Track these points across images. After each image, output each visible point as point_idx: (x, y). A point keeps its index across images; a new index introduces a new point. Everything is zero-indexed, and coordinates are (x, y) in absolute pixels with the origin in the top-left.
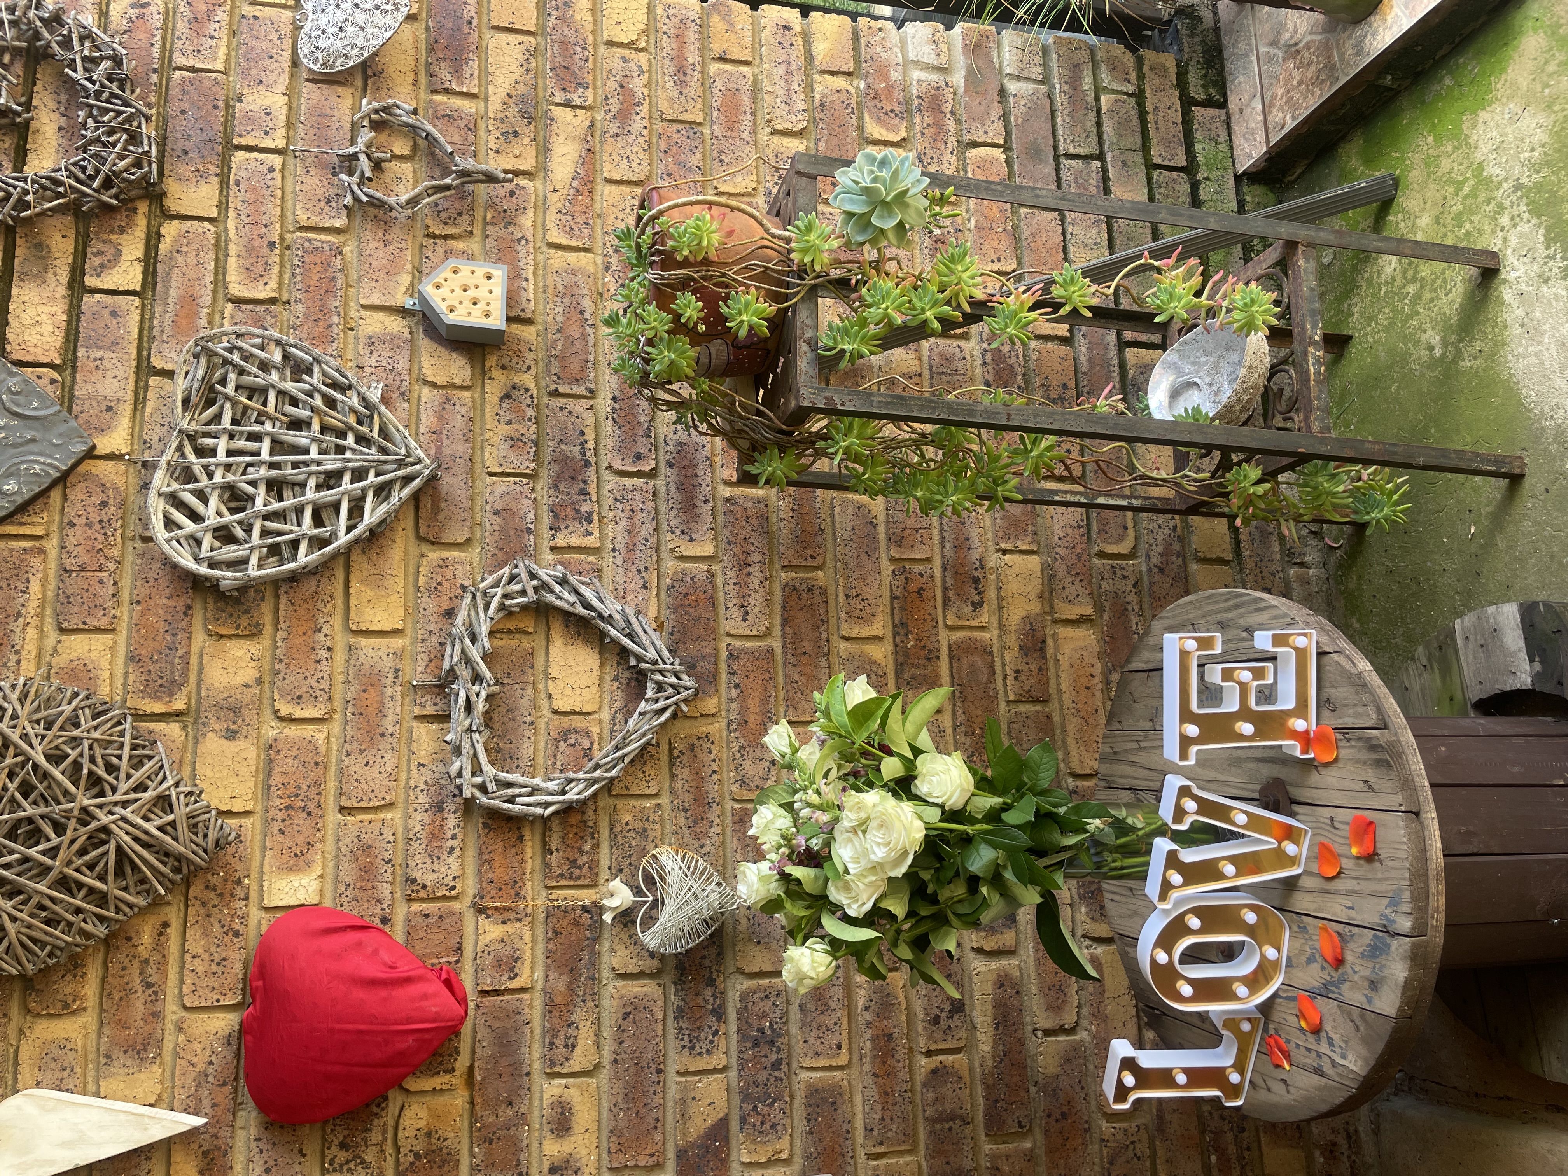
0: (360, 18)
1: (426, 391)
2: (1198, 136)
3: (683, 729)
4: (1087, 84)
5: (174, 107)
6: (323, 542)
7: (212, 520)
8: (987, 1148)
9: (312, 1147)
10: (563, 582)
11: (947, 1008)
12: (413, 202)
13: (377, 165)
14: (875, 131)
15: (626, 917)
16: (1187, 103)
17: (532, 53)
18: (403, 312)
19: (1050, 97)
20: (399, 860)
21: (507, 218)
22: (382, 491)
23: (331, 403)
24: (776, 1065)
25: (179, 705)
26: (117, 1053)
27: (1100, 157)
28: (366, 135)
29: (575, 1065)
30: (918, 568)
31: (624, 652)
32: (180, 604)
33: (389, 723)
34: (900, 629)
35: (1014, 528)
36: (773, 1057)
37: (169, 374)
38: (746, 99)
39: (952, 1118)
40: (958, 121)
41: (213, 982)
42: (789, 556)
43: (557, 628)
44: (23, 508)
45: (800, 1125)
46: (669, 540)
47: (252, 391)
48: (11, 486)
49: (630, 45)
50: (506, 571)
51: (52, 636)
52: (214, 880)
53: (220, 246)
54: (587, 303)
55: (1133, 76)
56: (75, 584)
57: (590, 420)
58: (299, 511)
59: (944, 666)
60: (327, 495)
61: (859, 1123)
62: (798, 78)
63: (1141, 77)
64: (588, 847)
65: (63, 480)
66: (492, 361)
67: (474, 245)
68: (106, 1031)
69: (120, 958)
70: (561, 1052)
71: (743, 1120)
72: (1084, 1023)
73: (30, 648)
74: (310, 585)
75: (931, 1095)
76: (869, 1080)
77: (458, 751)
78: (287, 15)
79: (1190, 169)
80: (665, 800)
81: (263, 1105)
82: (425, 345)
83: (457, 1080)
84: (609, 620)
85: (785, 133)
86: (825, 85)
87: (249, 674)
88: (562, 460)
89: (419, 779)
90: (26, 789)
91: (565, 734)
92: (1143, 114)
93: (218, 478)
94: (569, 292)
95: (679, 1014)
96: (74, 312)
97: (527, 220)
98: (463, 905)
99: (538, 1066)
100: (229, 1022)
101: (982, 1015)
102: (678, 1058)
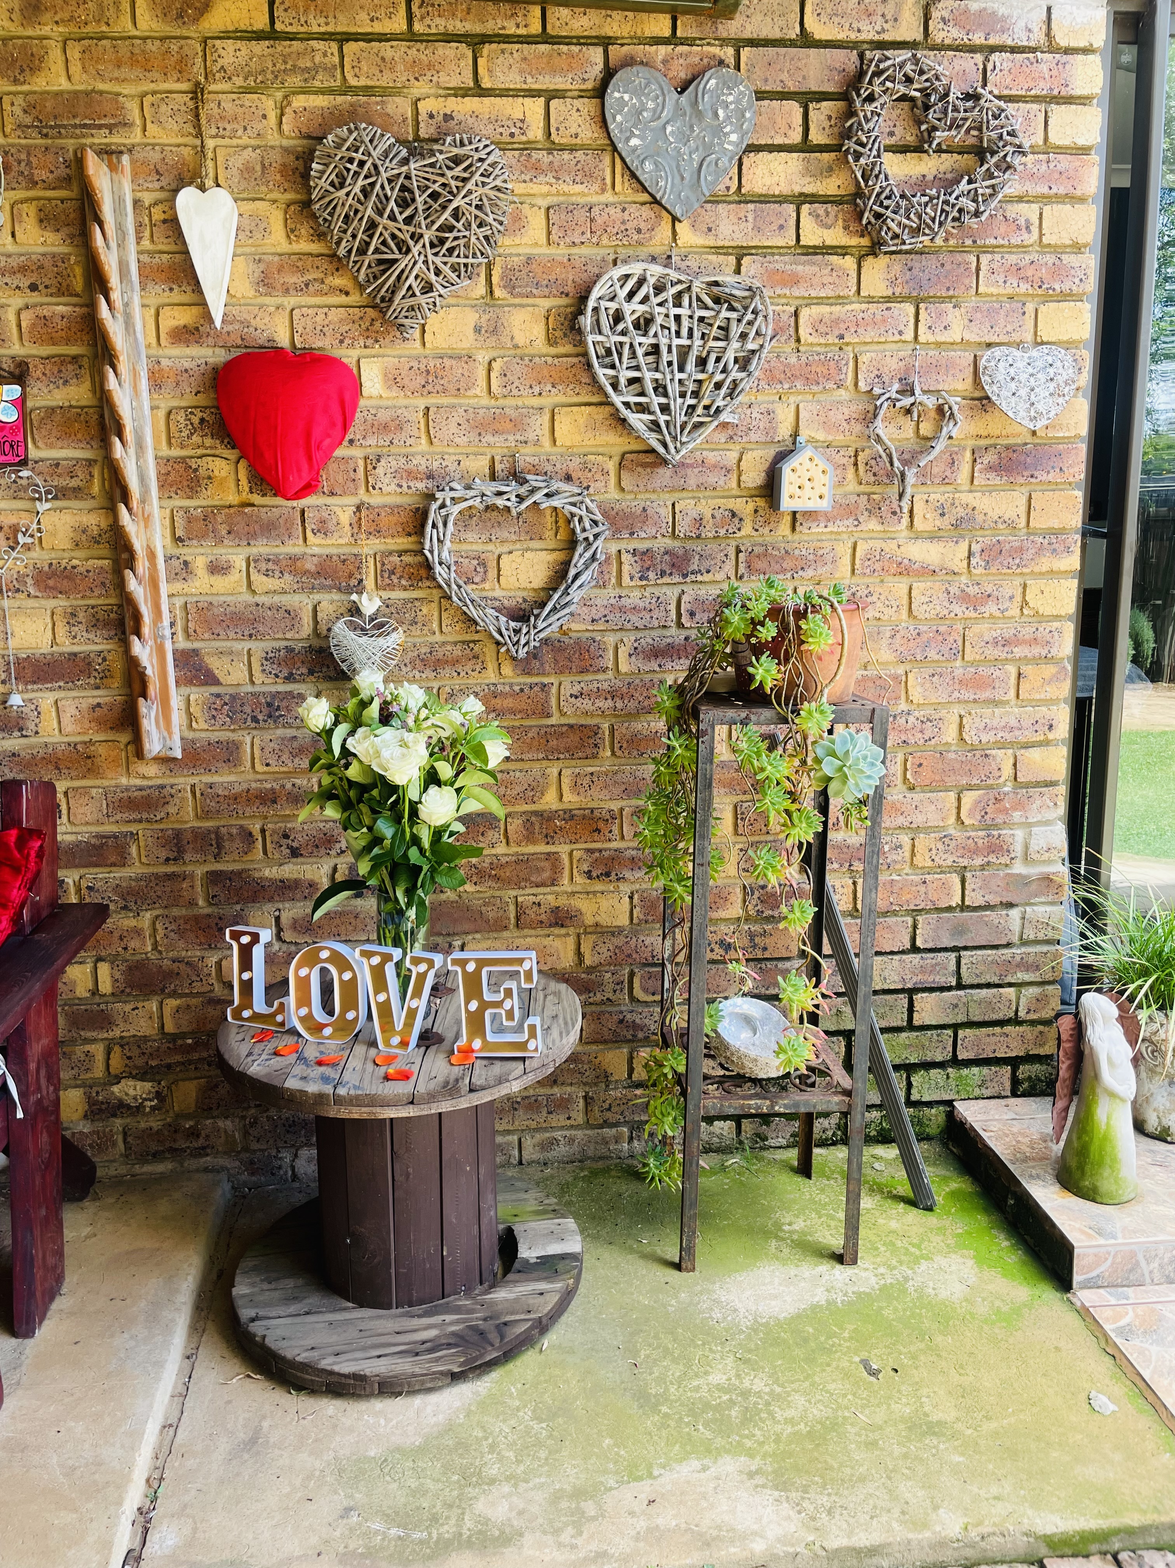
0: (1023, 392)
1: (733, 456)
2: (985, 1070)
3: (489, 650)
4: (1022, 976)
5: (944, 258)
6: (615, 386)
7: (627, 308)
8: (200, 871)
9: (201, 400)
10: (593, 558)
11: (295, 845)
12: (879, 439)
13: (908, 411)
14: (969, 798)
15: (355, 610)
16: (1014, 1062)
17: (1012, 526)
18: (795, 435)
19: (1008, 945)
20: (393, 450)
21: (874, 510)
22: (655, 426)
23: (718, 386)
24: (255, 719)
25: (498, 293)
26: (262, 266)
27: (960, 986)
28: (931, 402)
29: (255, 577)
30: (616, 829)
31: (543, 605)
32: (570, 288)
33: (489, 438)
34: (569, 815)
35: (648, 905)
36: (260, 717)
37: (738, 271)
38: (987, 694)
39: (220, 847)
40: (983, 868)
41: (310, 327)
42: (622, 730)
43: (559, 556)
44: (633, 175)
45: (215, 736)
46: (629, 639)
47: (725, 329)
48: (648, 166)
49: (1025, 603)
50: (599, 517)
51: (544, 203)
52: (378, 324)
53: (840, 300)
54: (810, 573)
55: (1033, 1016)
56: (581, 215)
57: (720, 576)
58: (637, 368)
59: (542, 848)
60: (649, 387)
61: (216, 779)
62: (1009, 737)
63: (1033, 1023)
64: (404, 582)
65: (656, 201)
66: (761, 502)
67: (852, 486)
68: (277, 258)
69: (324, 264)
70: (263, 566)
71: (218, 696)
72: (285, 947)
73: (534, 188)
74: (585, 379)
75: (234, 831)
76: (245, 786)
77: (468, 487)
78: (1029, 337)
79: (955, 1062)
80: (438, 638)
81: (229, 365)
82: (770, 453)
83: (246, 496)
84: (566, 593)
85: (961, 726)
86: (1004, 759)
87: (521, 339)
88: (686, 557)
89: (450, 463)
90: (434, 196)
91: (483, 564)
92: (1001, 1023)
93: (658, 309)
94: (818, 559)
95: (290, 650)
96: (781, 200)
97: (873, 524)
98: (362, 495)
99: (254, 551)
100: (283, 340)
101: (290, 870)
102: (259, 649)
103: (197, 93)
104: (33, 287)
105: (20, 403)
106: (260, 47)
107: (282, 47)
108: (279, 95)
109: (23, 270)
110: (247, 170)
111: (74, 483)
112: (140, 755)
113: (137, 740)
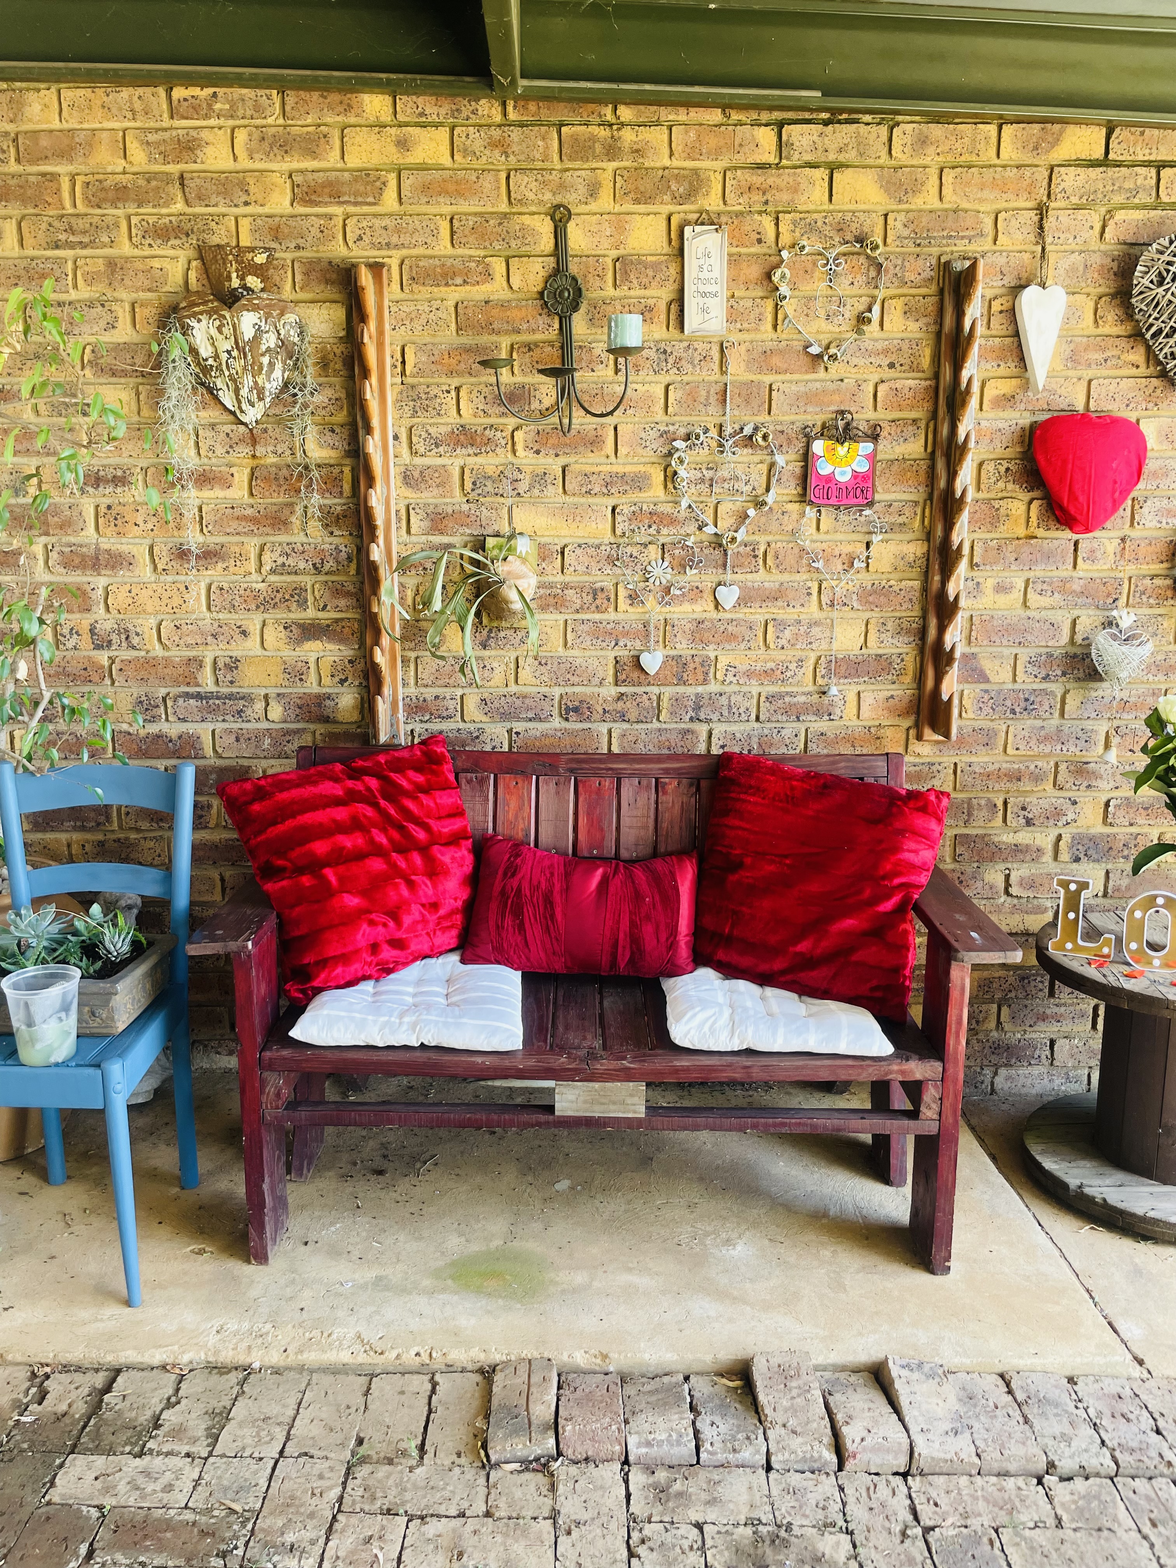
8: (951, 833)
9: (1009, 453)
11: (1030, 816)
15: (1110, 623)
20: (1156, 493)
24: (1013, 712)
26: (1072, 346)
29: (1031, 595)
36: (1018, 710)
39: (970, 814)
41: (1104, 394)
45: (978, 724)
52: (1159, 391)
61: (973, 759)
64: (1151, 601)
68: (1085, 340)
69: (1123, 343)
70: (1039, 587)
71: (986, 691)
72: (1009, 899)
75: (983, 802)
76: (997, 766)
81: (1034, 427)
83: (1033, 530)
95: (1050, 655)
98: (1127, 531)
99: (1031, 574)
100: (1080, 407)
101: (1024, 837)
102: (1024, 655)
103: (1042, 211)
104: (891, 366)
105: (872, 458)
106: (1095, 173)
107: (1111, 171)
108: (1103, 210)
109: (886, 352)
110: (1073, 269)
111: (901, 520)
112: (919, 737)
113: (918, 726)
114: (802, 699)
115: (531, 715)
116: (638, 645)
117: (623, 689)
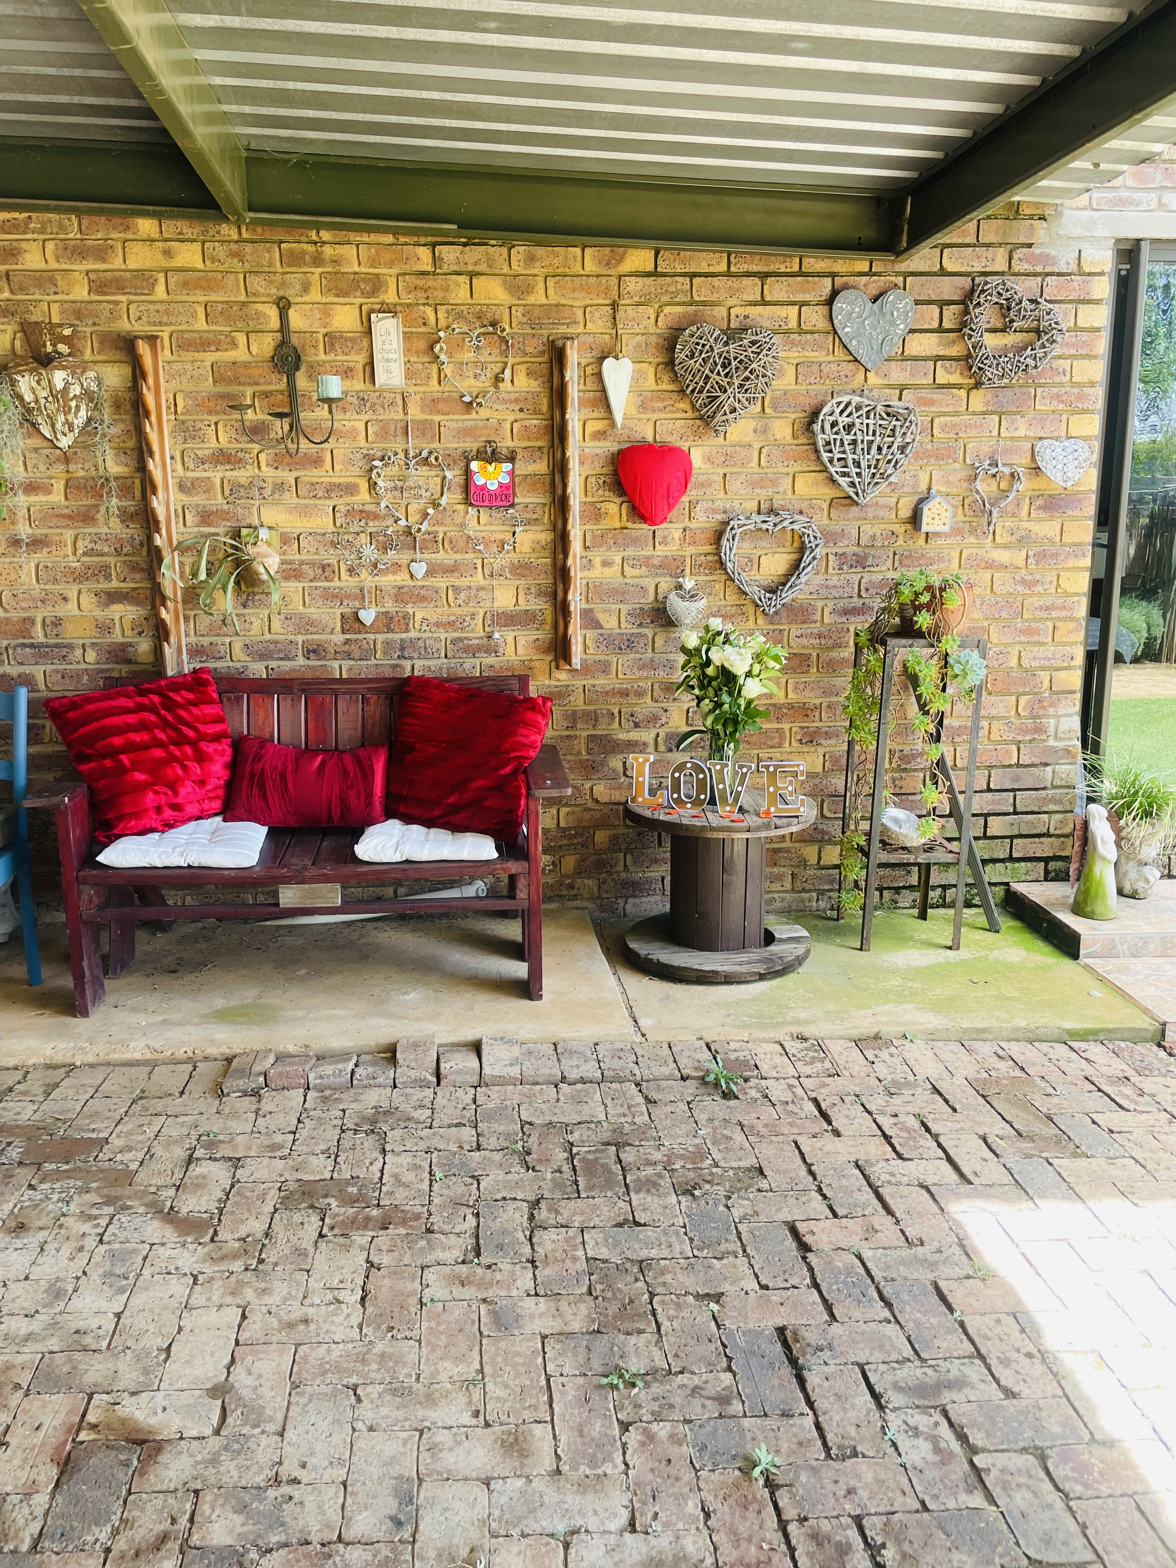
0: (1060, 466)
1: (894, 500)
2: (1029, 864)
3: (753, 609)
4: (1052, 807)
5: (1017, 390)
6: (831, 461)
7: (840, 420)
8: (584, 734)
9: (605, 471)
10: (814, 558)
11: (637, 720)
12: (977, 492)
13: (994, 476)
14: (1023, 700)
15: (680, 587)
16: (1046, 860)
17: (1051, 541)
18: (929, 489)
19: (1044, 788)
20: (705, 497)
21: (973, 531)
22: (852, 484)
23: (889, 462)
24: (620, 648)
25: (767, 410)
26: (642, 398)
27: (1015, 813)
28: (1007, 471)
29: (626, 568)
30: (817, 714)
31: (784, 584)
32: (807, 408)
33: (758, 490)
34: (791, 706)
35: (835, 760)
36: (623, 647)
37: (900, 399)
38: (1035, 638)
39: (596, 720)
40: (1030, 741)
41: (664, 431)
42: (824, 657)
43: (795, 556)
44: (845, 347)
45: (597, 658)
46: (831, 604)
47: (893, 430)
48: (854, 342)
49: (1058, 585)
50: (819, 535)
51: (795, 362)
52: (704, 429)
53: (956, 414)
54: (935, 567)
55: (1058, 832)
56: (815, 368)
57: (884, 568)
58: (844, 452)
59: (775, 725)
60: (850, 462)
61: (596, 682)
62: (1048, 664)
63: (1058, 836)
64: (706, 571)
65: (856, 360)
66: (909, 526)
67: (961, 517)
68: (650, 394)
69: (675, 396)
70: (631, 562)
71: (601, 635)
73: (790, 354)
74: (813, 457)
75: (604, 712)
76: (612, 686)
77: (748, 518)
78: (1063, 434)
79: (1011, 859)
80: (723, 602)
81: (621, 452)
82: (915, 499)
83: (624, 523)
84: (798, 577)
85: (1020, 657)
86: (1045, 676)
87: (778, 436)
88: (865, 557)
89: (736, 504)
90: (741, 362)
91: (751, 561)
92: (1039, 836)
93: (858, 421)
94: (941, 559)
95: (642, 609)
96: (925, 359)
97: (972, 540)
98: (687, 522)
99: (626, 554)
100: (650, 438)
101: (634, 735)
102: (625, 609)
103: (614, 306)
104: (521, 410)
105: (512, 473)
106: (649, 281)
107: (660, 280)
108: (656, 306)
109: (516, 401)
110: (638, 346)
111: (535, 516)
112: (557, 668)
113: (556, 659)
114: (476, 642)
115: (281, 655)
116: (357, 604)
117: (348, 636)
